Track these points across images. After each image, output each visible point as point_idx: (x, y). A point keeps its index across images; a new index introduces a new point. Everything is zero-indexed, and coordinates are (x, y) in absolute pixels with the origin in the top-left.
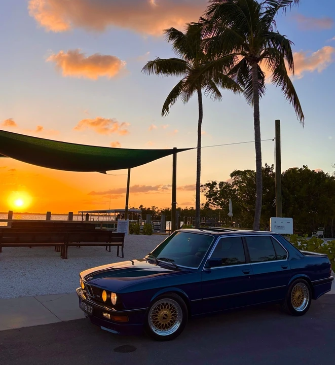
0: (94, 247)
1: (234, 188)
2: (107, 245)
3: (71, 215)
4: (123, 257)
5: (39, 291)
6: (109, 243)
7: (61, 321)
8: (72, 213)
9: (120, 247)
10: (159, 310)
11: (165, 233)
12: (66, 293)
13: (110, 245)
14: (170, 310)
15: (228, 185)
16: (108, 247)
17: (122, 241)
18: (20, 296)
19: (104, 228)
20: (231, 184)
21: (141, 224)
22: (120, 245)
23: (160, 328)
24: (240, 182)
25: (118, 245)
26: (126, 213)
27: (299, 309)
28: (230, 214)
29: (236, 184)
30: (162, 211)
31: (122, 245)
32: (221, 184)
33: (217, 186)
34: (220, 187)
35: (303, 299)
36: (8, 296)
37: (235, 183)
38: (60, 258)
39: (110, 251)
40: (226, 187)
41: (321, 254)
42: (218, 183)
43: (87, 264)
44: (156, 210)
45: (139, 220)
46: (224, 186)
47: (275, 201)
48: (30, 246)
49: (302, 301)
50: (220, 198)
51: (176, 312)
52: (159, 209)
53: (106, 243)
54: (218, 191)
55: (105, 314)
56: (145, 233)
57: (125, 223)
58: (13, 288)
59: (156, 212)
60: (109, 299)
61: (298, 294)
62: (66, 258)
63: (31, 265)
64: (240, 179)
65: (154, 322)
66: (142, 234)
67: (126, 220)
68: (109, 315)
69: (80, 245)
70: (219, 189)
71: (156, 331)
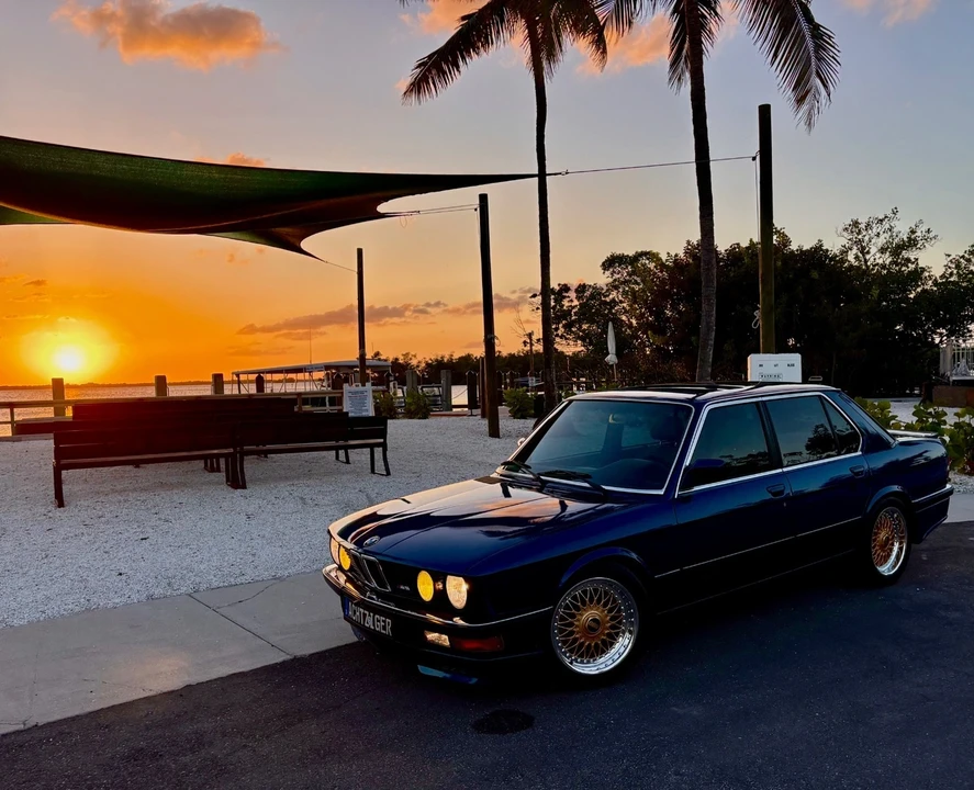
0: (302, 454)
1: (611, 297)
2: (337, 449)
3: (218, 380)
4: (388, 474)
5: (198, 580)
6: (341, 443)
7: (289, 657)
8: (221, 375)
9: (378, 452)
10: (578, 609)
11: (448, 413)
12: (275, 578)
13: (346, 448)
14: (605, 605)
15: (597, 293)
16: (342, 453)
17: (383, 434)
18: (150, 597)
19: (307, 408)
20: (605, 288)
21: (395, 394)
22: (378, 445)
23: (581, 656)
24: (625, 282)
25: (372, 446)
26: (361, 369)
27: (886, 569)
28: (611, 358)
29: (616, 288)
30: (427, 364)
31: (384, 446)
32: (582, 289)
33: (572, 295)
34: (578, 298)
35: (893, 544)
36: (117, 601)
37: (614, 286)
38: (225, 486)
39: (348, 462)
40: (592, 297)
41: (923, 434)
42: (573, 288)
43: (302, 498)
44: (414, 362)
45: (388, 387)
46: (587, 294)
47: (757, 314)
48: (137, 464)
49: (891, 550)
50: (580, 321)
51: (619, 611)
52: (420, 358)
53: (333, 443)
54: (574, 307)
55: (432, 636)
56: (410, 414)
57: (362, 392)
58: (123, 577)
59: (412, 369)
60: (441, 596)
61: (883, 535)
62: (244, 487)
63: (153, 511)
64: (623, 273)
65: (564, 643)
66: (404, 417)
67: (364, 385)
68: (445, 637)
69: (266, 453)
70: (576, 303)
71: (571, 663)
